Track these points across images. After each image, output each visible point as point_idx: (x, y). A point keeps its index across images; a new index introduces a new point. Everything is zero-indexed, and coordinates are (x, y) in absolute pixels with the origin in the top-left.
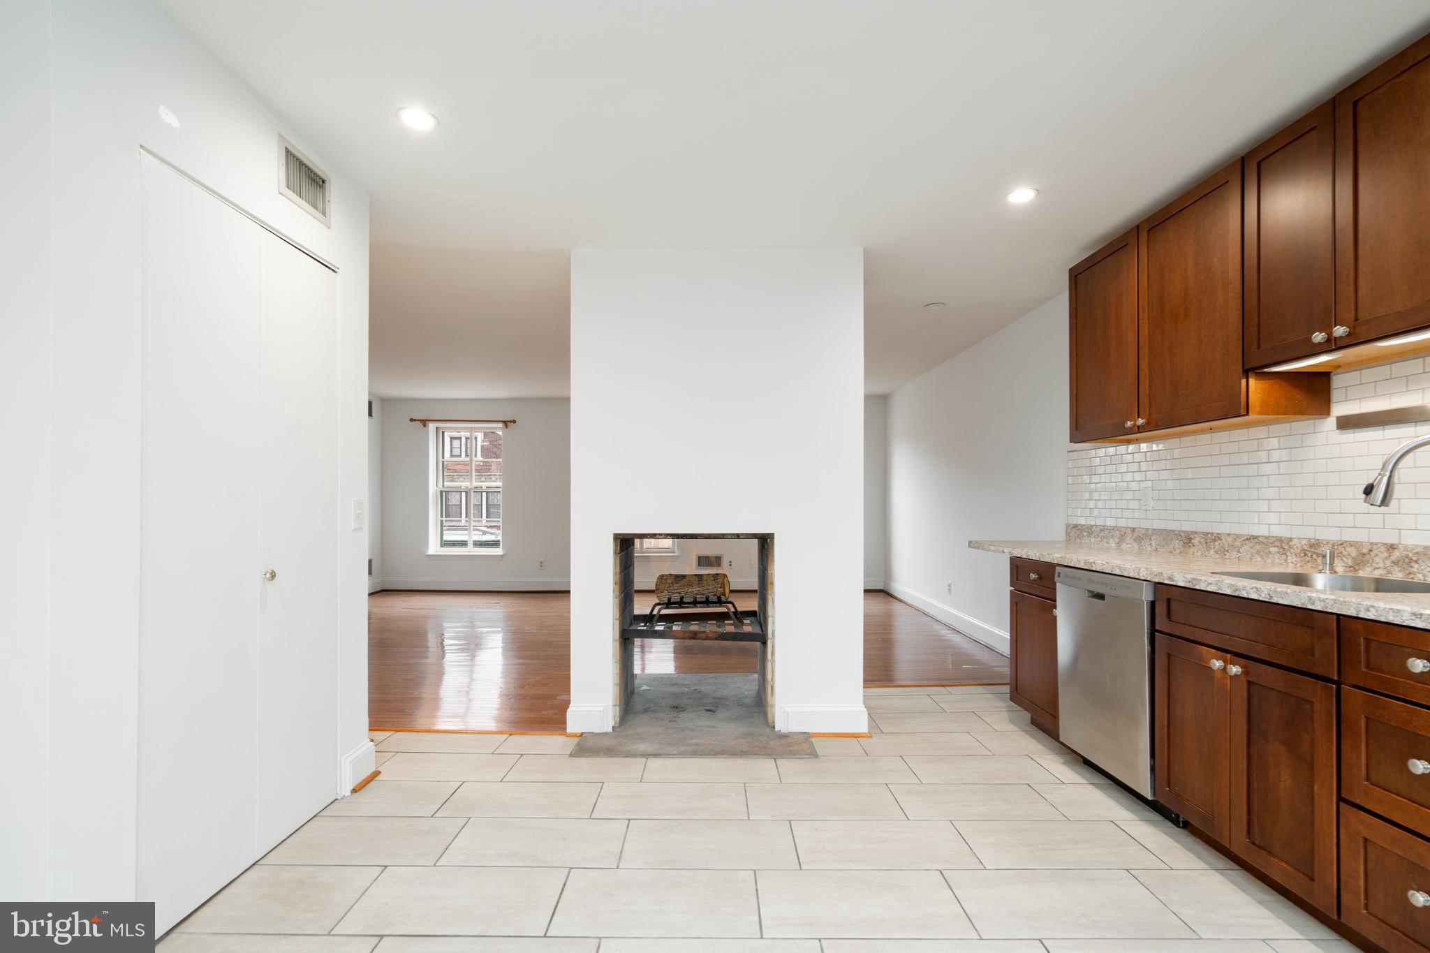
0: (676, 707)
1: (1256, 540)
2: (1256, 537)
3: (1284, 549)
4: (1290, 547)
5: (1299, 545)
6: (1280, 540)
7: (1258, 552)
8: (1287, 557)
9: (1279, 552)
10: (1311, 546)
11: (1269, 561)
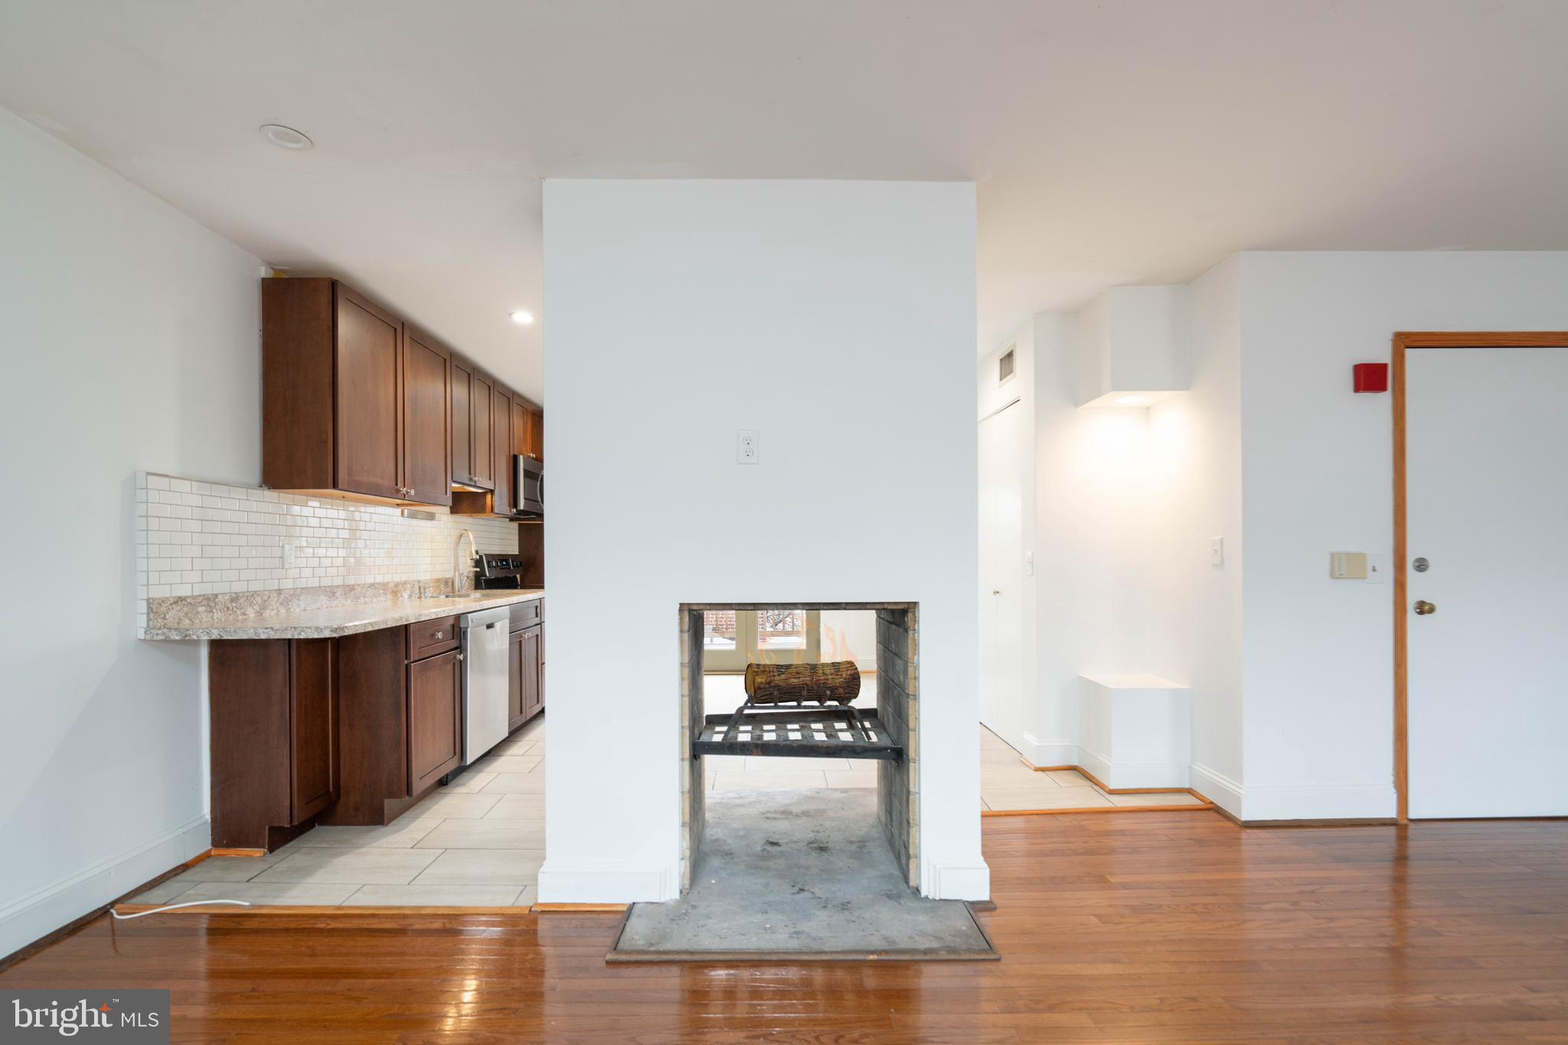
0: (823, 849)
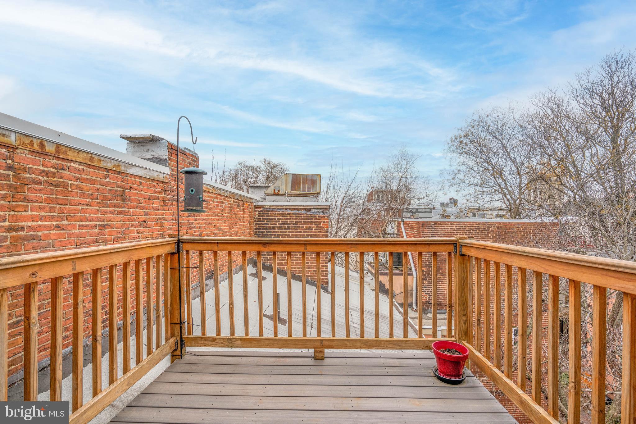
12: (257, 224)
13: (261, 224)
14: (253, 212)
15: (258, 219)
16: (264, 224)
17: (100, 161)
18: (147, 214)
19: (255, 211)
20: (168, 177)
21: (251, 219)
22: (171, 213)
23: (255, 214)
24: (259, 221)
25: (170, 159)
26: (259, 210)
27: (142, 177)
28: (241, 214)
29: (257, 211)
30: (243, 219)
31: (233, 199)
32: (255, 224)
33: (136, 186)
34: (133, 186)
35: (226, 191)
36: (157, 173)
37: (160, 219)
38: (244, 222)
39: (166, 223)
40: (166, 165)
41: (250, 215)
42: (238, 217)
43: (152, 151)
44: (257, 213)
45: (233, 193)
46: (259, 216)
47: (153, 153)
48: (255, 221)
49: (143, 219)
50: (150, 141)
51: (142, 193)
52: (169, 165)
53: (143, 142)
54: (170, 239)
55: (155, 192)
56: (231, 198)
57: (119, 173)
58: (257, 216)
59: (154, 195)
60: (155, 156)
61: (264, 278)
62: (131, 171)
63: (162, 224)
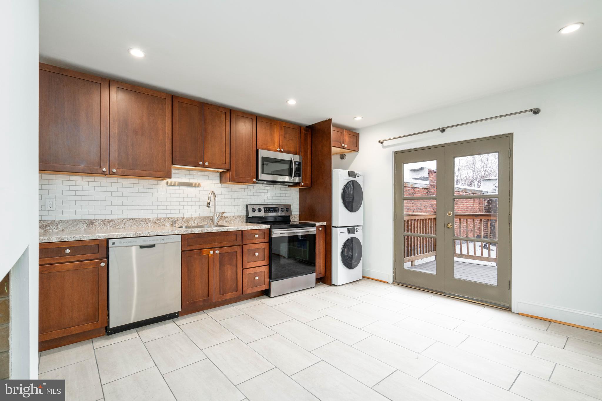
1: (134, 220)
2: (134, 219)
3: (147, 222)
4: (149, 221)
5: (153, 220)
6: (145, 219)
7: (135, 224)
8: (148, 224)
9: (144, 223)
10: (158, 220)
11: (140, 226)
12: (486, 210)
13: (490, 210)
14: (483, 201)
15: (487, 206)
16: (492, 210)
17: (407, 184)
18: (421, 204)
19: (485, 200)
20: (428, 186)
21: (481, 206)
22: (430, 203)
23: (485, 202)
24: (488, 208)
25: (429, 177)
26: (488, 199)
27: (419, 188)
28: (471, 203)
29: (487, 200)
30: (473, 206)
31: (465, 193)
32: (485, 210)
33: (417, 192)
34: (416, 192)
35: (460, 188)
36: (424, 185)
37: (425, 206)
38: (474, 208)
39: (428, 208)
40: (427, 180)
41: (480, 203)
42: (469, 205)
43: (421, 174)
44: (486, 201)
45: (465, 189)
46: (488, 204)
47: (421, 175)
48: (485, 208)
49: (420, 206)
50: (420, 170)
51: (419, 194)
52: (429, 180)
53: (416, 170)
54: (434, 213)
55: (424, 194)
56: (464, 192)
57: (412, 188)
58: (486, 204)
59: (423, 195)
60: (422, 177)
61: (492, 250)
62: (415, 186)
63: (426, 208)
